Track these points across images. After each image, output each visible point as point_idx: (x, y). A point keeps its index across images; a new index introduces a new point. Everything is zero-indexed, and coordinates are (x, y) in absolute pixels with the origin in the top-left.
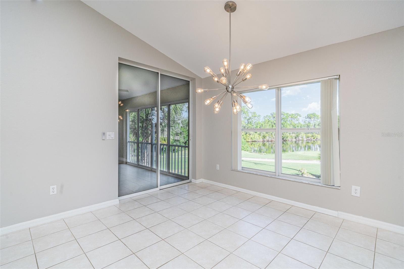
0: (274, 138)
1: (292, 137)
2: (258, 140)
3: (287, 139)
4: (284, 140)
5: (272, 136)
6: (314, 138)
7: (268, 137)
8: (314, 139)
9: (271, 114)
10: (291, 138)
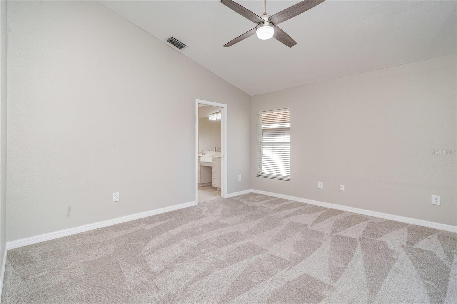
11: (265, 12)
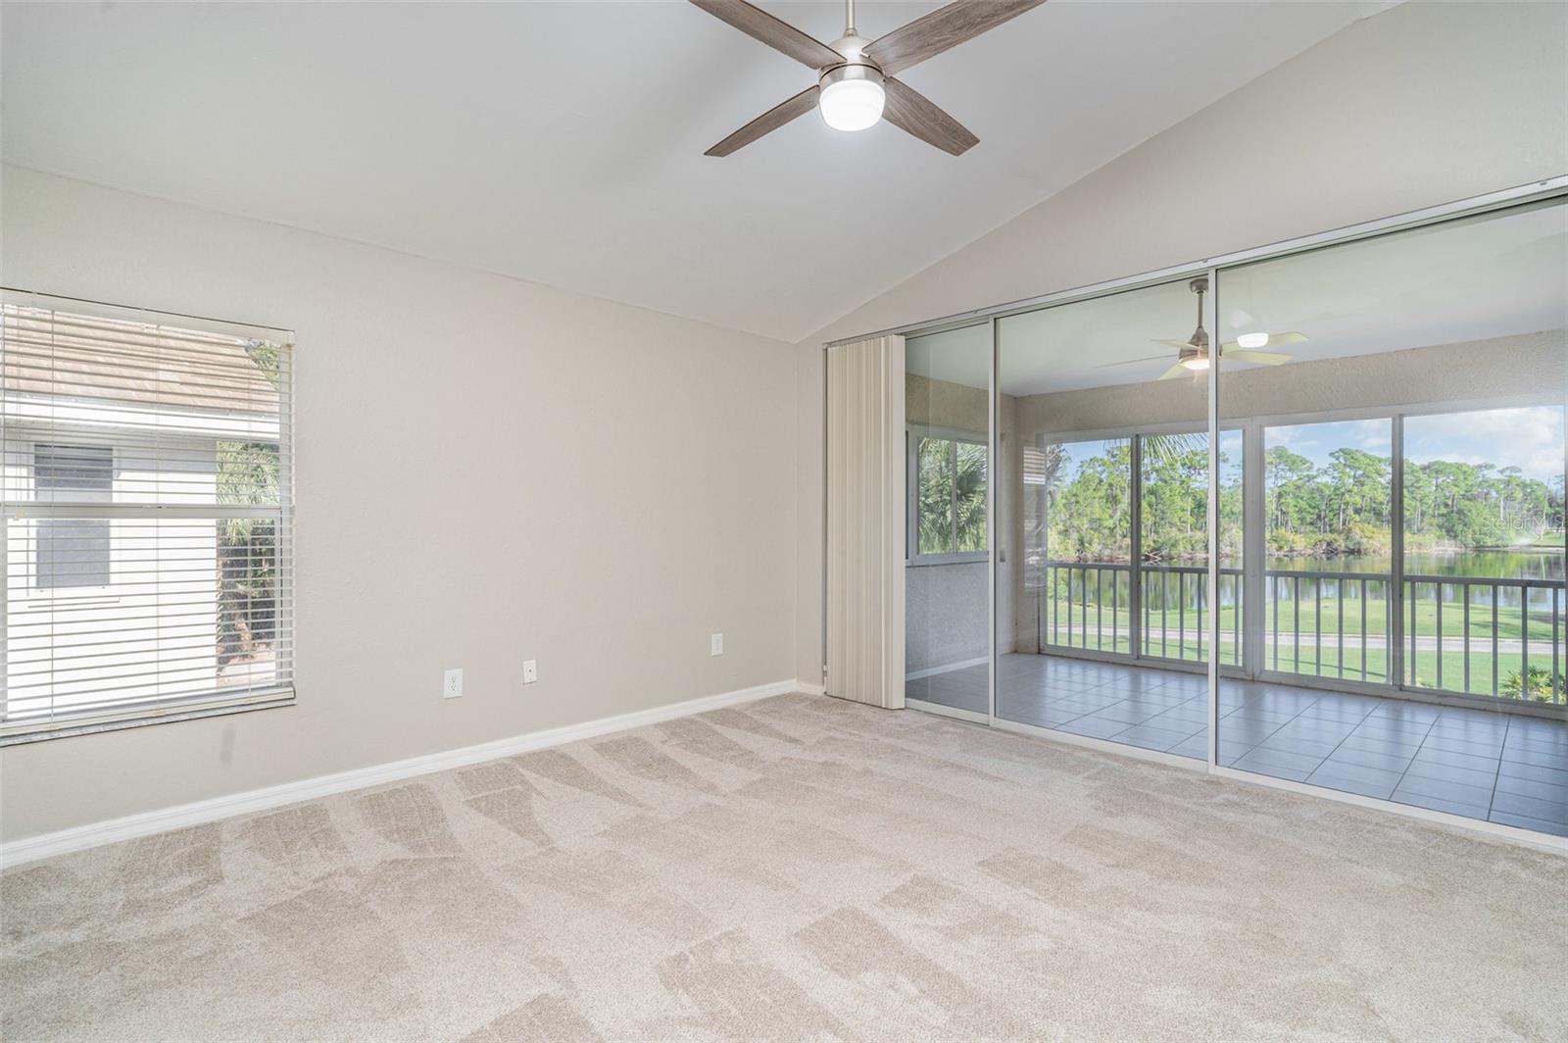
0: (1120, 548)
1: (1192, 545)
2: (1061, 556)
3: (1174, 552)
4: (1161, 556)
5: (1113, 540)
6: (1281, 548)
7: (1099, 544)
8: (1281, 553)
9: (1109, 452)
10: (1189, 547)
11: (851, 26)
